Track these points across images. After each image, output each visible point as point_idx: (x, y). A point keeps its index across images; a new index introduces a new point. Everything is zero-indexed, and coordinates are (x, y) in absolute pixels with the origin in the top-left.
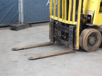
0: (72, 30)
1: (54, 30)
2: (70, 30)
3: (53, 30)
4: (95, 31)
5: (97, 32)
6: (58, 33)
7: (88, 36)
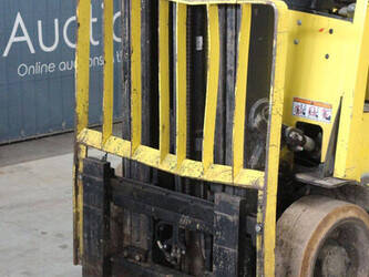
0: (234, 218)
1: (107, 211)
2: (219, 214)
3: (100, 212)
4: (351, 214)
5: (358, 220)
6: (127, 231)
7: (316, 247)
